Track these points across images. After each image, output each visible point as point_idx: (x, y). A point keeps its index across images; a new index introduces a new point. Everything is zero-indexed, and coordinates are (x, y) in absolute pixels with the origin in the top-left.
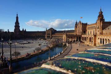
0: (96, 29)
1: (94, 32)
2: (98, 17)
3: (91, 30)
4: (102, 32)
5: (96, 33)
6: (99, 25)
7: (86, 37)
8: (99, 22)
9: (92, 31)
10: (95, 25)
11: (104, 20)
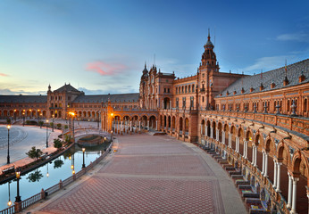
0: (197, 93)
1: (192, 102)
2: (203, 57)
3: (184, 96)
4: (213, 101)
5: (198, 105)
6: (206, 80)
7: (169, 117)
8: (205, 72)
9: (188, 97)
10: (195, 82)
11: (217, 67)
